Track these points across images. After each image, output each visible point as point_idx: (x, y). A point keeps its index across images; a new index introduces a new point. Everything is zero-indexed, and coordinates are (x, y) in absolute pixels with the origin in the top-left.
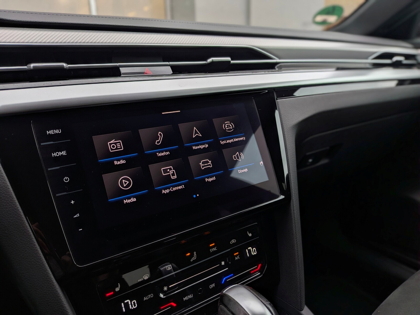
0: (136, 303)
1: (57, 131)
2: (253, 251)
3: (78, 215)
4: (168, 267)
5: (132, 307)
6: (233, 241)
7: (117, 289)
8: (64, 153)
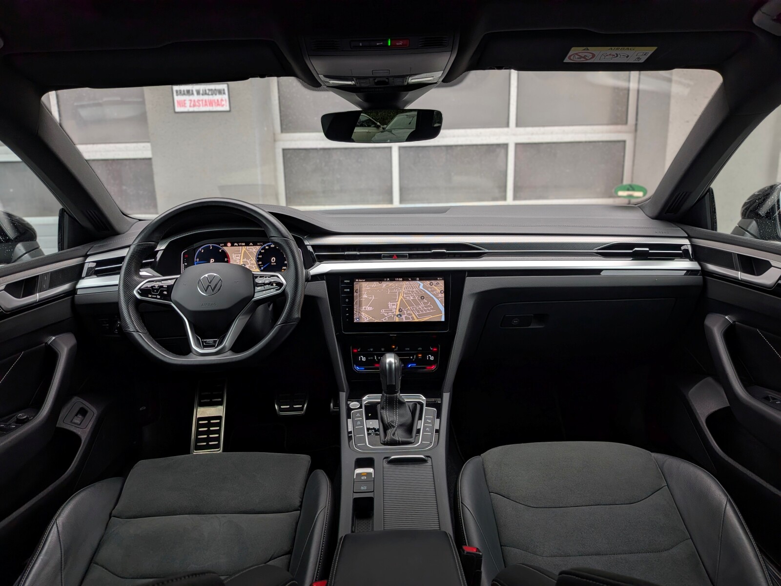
1: (348, 281)
2: (431, 357)
4: (382, 349)
5: (363, 360)
6: (420, 349)
7: (359, 350)
8: (349, 290)
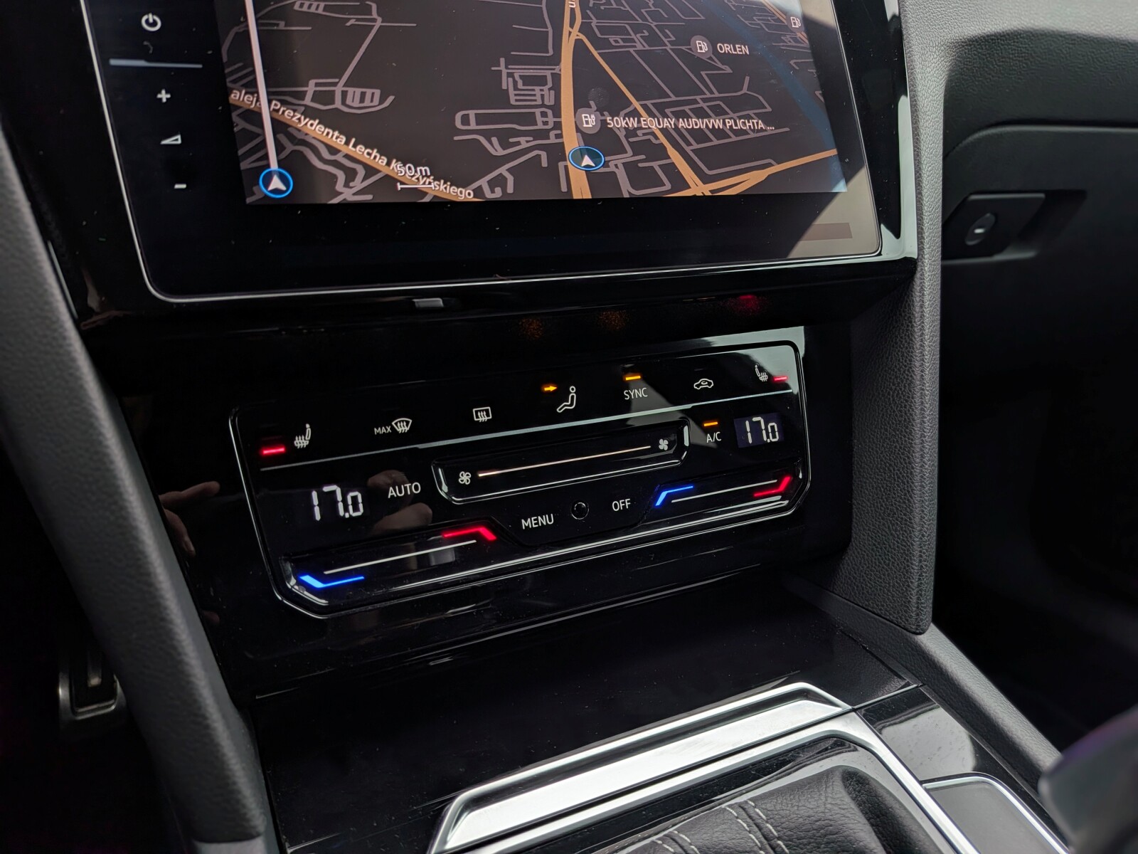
0: (360, 500)
2: (766, 429)
3: (177, 140)
4: (480, 411)
5: (346, 510)
6: (705, 384)
